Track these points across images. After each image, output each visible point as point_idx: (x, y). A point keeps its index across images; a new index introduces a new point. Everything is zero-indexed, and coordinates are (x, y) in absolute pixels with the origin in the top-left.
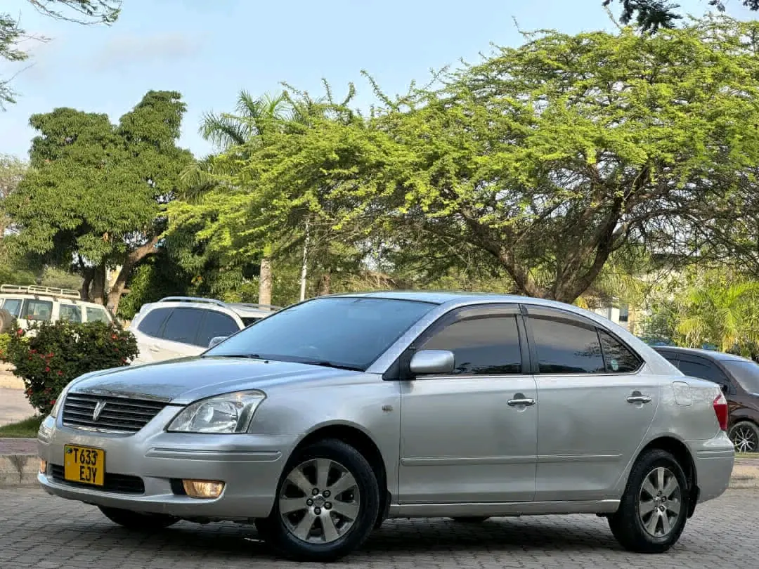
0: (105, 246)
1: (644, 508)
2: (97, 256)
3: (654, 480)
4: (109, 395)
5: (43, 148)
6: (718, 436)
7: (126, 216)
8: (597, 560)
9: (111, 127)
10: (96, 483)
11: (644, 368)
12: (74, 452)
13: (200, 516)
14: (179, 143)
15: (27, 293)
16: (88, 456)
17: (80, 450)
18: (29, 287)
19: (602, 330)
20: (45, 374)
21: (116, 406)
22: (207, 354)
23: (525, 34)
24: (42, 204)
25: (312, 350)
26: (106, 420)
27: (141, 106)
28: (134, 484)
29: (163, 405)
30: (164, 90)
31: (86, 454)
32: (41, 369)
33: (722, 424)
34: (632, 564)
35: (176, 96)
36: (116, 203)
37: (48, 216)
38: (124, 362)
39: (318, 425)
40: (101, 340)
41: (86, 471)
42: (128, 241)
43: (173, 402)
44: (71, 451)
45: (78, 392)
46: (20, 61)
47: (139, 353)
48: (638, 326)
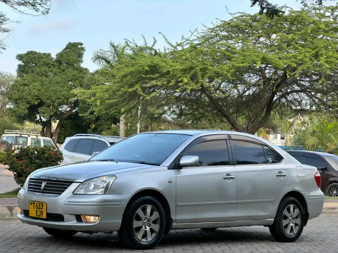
0: (51, 111)
1: (285, 222)
2: (48, 116)
3: (289, 210)
4: (48, 179)
5: (22, 69)
6: (317, 190)
7: (60, 98)
8: (264, 246)
9: (52, 59)
10: (43, 217)
11: (283, 161)
12: (33, 204)
13: (89, 231)
14: (83, 65)
15: (16, 134)
16: (39, 206)
17: (36, 203)
18: (17, 131)
19: (264, 145)
20: (22, 170)
21: (51, 184)
22: (90, 160)
23: (231, 14)
24: (23, 93)
25: (137, 156)
26: (47, 190)
27: (66, 49)
28: (60, 218)
29: (72, 182)
30: (75, 42)
31: (38, 205)
32: (21, 168)
33: (318, 184)
34: (279, 247)
35: (81, 44)
36: (55, 92)
37: (25, 99)
38: (57, 164)
39: (139, 190)
40: (47, 154)
41: (39, 213)
42: (61, 109)
43: (75, 181)
44: (32, 204)
45: (34, 178)
46: (7, 32)
47: (63, 159)
48: (289, 142)
